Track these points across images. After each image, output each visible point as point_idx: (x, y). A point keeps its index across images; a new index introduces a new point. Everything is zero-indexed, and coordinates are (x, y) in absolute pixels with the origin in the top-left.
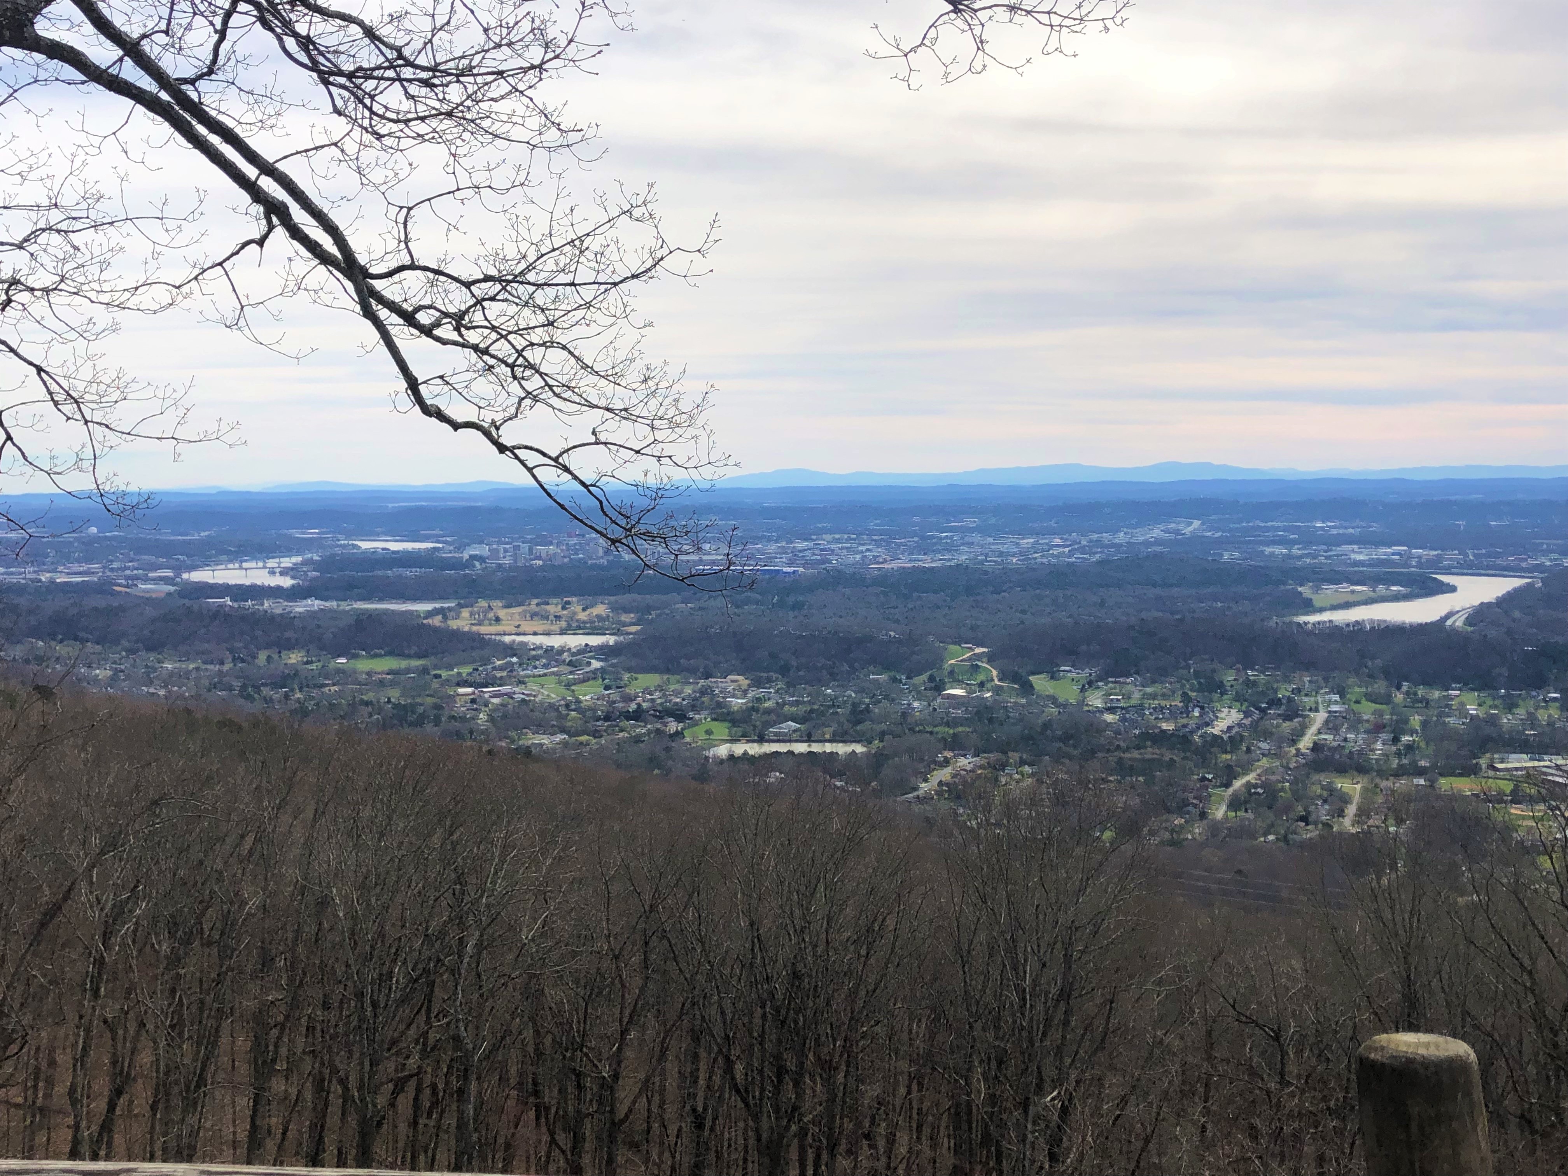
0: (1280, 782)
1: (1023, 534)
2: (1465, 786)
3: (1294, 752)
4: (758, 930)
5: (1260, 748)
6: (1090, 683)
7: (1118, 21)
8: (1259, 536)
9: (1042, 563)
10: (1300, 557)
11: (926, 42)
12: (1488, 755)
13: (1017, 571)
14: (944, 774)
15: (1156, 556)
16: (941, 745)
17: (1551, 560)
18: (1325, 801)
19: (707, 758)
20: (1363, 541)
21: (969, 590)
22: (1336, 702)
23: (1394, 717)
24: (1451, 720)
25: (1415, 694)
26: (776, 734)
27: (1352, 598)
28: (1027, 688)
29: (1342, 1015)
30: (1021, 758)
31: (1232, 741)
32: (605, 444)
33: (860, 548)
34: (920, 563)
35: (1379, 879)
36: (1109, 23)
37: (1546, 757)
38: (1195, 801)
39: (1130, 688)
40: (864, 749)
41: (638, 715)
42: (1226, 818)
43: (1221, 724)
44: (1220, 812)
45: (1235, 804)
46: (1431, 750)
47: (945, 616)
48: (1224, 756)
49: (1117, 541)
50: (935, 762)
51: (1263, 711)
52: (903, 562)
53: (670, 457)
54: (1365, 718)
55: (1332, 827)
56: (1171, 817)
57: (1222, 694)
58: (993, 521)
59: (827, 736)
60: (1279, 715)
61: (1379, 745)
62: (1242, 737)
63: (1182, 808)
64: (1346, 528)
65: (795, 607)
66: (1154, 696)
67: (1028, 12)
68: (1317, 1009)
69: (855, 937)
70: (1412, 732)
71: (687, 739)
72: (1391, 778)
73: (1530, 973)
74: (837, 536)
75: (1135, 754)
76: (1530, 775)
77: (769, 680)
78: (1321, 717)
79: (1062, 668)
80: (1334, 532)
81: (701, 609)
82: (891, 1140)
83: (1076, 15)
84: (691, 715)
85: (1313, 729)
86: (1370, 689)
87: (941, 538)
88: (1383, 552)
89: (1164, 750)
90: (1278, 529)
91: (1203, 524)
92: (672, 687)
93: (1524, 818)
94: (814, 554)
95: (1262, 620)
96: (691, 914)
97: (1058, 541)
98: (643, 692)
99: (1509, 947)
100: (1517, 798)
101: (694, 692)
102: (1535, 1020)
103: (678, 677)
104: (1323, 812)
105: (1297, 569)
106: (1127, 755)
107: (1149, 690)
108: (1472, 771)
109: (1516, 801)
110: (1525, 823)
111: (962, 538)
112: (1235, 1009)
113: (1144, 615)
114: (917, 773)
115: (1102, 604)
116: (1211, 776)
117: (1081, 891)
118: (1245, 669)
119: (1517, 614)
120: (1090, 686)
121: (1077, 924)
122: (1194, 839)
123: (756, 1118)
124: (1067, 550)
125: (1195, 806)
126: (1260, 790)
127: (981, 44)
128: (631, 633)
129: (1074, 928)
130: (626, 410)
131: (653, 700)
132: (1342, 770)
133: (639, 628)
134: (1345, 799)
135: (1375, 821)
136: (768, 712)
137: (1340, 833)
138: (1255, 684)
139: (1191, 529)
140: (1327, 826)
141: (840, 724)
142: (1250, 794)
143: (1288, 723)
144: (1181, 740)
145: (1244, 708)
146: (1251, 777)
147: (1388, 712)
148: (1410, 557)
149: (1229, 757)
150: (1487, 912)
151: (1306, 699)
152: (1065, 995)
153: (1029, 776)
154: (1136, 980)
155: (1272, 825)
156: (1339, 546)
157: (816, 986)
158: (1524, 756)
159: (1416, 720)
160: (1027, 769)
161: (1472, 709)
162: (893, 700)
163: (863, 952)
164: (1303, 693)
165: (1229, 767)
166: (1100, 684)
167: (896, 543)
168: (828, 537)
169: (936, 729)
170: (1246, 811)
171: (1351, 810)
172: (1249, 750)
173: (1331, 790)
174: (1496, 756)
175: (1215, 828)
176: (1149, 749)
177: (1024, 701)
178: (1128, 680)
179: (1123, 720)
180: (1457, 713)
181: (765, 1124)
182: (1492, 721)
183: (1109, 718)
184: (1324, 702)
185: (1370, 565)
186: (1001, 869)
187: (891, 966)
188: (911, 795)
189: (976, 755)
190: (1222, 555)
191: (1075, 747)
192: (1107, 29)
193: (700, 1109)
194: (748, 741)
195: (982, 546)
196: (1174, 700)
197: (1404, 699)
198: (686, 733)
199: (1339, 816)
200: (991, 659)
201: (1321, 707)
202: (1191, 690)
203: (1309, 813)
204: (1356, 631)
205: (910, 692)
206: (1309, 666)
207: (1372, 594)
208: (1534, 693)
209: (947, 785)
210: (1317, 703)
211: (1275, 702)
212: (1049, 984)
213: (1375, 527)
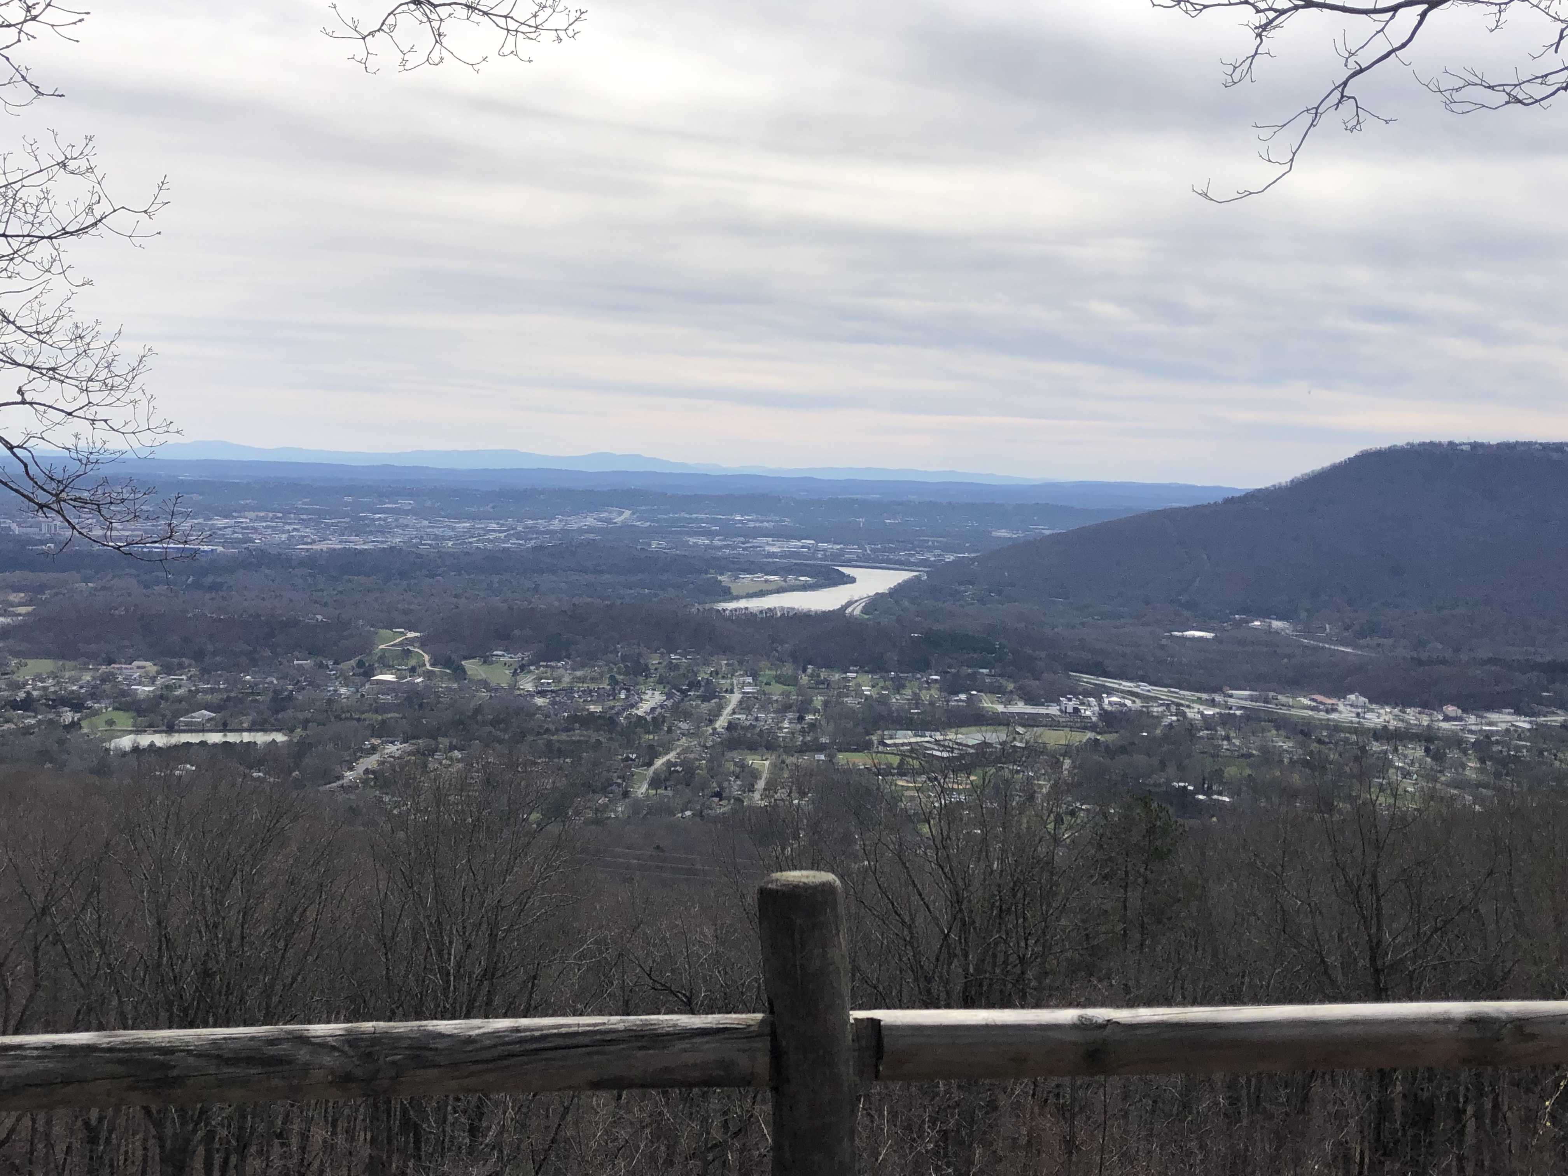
0: (697, 760)
1: (460, 517)
2: (860, 760)
3: (711, 731)
4: (166, 927)
5: (680, 728)
6: (522, 667)
7: (570, 33)
8: (684, 527)
9: (477, 548)
10: (720, 548)
11: (384, 27)
12: (879, 732)
13: (452, 555)
14: (371, 762)
15: (591, 543)
16: (368, 733)
17: (935, 556)
18: (737, 777)
19: (107, 750)
20: (778, 534)
21: (403, 574)
22: (749, 684)
23: (800, 698)
24: (849, 700)
25: (819, 676)
26: (187, 724)
27: (765, 587)
28: (459, 672)
29: (748, 977)
30: (451, 743)
31: (655, 722)
32: (31, 404)
33: (287, 527)
34: (351, 545)
35: (783, 849)
36: (562, 34)
37: (927, 733)
38: (619, 781)
39: (561, 671)
40: (285, 738)
41: (27, 704)
42: (647, 796)
43: (645, 706)
44: (641, 790)
45: (655, 783)
46: (831, 728)
47: (376, 599)
48: (647, 736)
49: (551, 527)
50: (361, 750)
51: (684, 693)
52: (334, 543)
53: (106, 421)
54: (775, 698)
55: (743, 802)
56: (597, 796)
57: (646, 676)
58: (428, 504)
59: (245, 725)
60: (698, 697)
61: (786, 724)
62: (664, 717)
63: (604, 789)
64: (762, 522)
65: (211, 588)
66: (582, 680)
67: (485, 13)
68: (726, 973)
69: (272, 931)
70: (815, 711)
71: (85, 730)
72: (796, 755)
73: (910, 927)
74: (262, 514)
75: (564, 736)
76: (915, 750)
77: (181, 666)
78: (735, 698)
79: (495, 653)
80: (751, 525)
81: (103, 588)
82: (305, 1137)
83: (532, 22)
84: (89, 703)
85: (728, 710)
86: (779, 672)
87: (374, 520)
88: (794, 545)
89: (590, 732)
90: (702, 521)
91: (633, 513)
92: (67, 674)
93: (908, 788)
94: (235, 532)
95: (685, 606)
96: (89, 915)
97: (494, 526)
98: (33, 680)
99: (893, 905)
100: (902, 772)
101: (94, 679)
102: (913, 971)
103: (73, 663)
104: (735, 787)
105: (717, 559)
106: (555, 737)
107: (578, 673)
108: (866, 746)
109: (902, 774)
110: (907, 793)
111: (396, 520)
112: (651, 978)
113: (576, 600)
114: (342, 762)
115: (536, 589)
116: (634, 756)
117: (508, 871)
118: (669, 653)
119: (906, 603)
120: (522, 670)
121: (502, 904)
122: (617, 817)
123: (159, 1125)
124: (503, 535)
125: (619, 785)
126: (679, 769)
127: (439, 36)
128: (20, 615)
129: (499, 907)
130: (53, 369)
131: (45, 689)
132: (752, 747)
133: (30, 609)
134: (755, 775)
135: (782, 794)
136: (179, 700)
137: (750, 807)
138: (677, 667)
139: (622, 518)
140: (739, 800)
141: (260, 713)
142: (671, 773)
143: (706, 705)
144: (607, 722)
145: (666, 690)
146: (671, 756)
147: (794, 693)
148: (817, 550)
149: (651, 737)
150: (874, 873)
151: (723, 682)
152: (489, 974)
153: (458, 761)
154: (558, 955)
155: (690, 802)
156: (754, 538)
157: (229, 983)
158: (909, 732)
159: (818, 701)
160: (457, 754)
161: (867, 690)
162: (318, 686)
163: (281, 945)
164: (720, 676)
165: (651, 747)
166: (532, 668)
167: (326, 524)
168: (252, 515)
169: (363, 716)
170: (666, 789)
171: (761, 784)
172: (670, 731)
173: (743, 766)
174: (886, 733)
175: (637, 806)
176: (577, 732)
177: (455, 686)
178: (560, 664)
179: (553, 703)
180: (853, 693)
181: (169, 1131)
182: (883, 701)
183: (540, 701)
184: (738, 683)
185: (781, 557)
186: (428, 852)
187: (310, 959)
188: (334, 785)
189: (405, 741)
190: (650, 545)
191: (505, 731)
192: (559, 39)
193: (94, 1122)
194: (155, 732)
195: (417, 529)
196: (601, 683)
197: (809, 681)
198: (83, 724)
199: (749, 791)
200: (423, 643)
201: (735, 690)
202: (620, 674)
203: (722, 789)
204: (768, 618)
205: (337, 678)
206: (726, 650)
207: (783, 583)
208: (919, 676)
209: (373, 772)
210: (732, 684)
211: (694, 685)
212: (473, 965)
213: (787, 521)
